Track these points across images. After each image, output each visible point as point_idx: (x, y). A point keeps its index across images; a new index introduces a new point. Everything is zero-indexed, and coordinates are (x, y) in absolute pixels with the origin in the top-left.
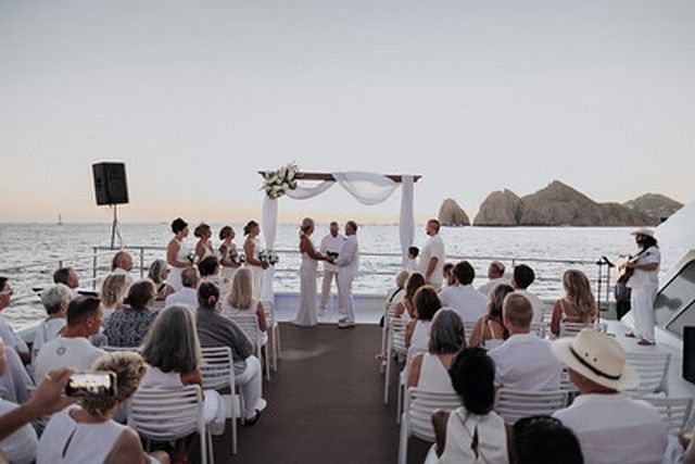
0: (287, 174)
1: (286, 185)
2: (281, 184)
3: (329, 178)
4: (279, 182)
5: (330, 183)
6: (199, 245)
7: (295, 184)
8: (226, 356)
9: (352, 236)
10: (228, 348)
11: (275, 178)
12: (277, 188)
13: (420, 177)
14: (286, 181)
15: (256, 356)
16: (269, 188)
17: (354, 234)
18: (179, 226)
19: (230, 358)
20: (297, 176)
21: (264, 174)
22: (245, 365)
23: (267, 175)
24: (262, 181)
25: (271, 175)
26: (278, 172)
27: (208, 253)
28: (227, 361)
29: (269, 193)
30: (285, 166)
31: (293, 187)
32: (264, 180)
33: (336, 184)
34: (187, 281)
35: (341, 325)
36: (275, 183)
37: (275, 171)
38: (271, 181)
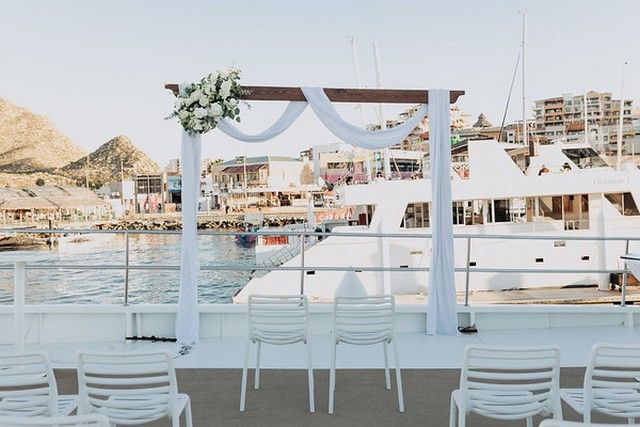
0: (218, 88)
1: (217, 108)
2: (209, 105)
3: (297, 96)
4: (204, 101)
11: (195, 96)
12: (199, 112)
13: (463, 92)
14: (216, 99)
16: (185, 114)
20: (238, 93)
21: (174, 88)
23: (182, 91)
24: (173, 102)
25: (190, 90)
26: (203, 83)
30: (215, 74)
32: (175, 99)
36: (196, 103)
37: (197, 82)
38: (189, 101)
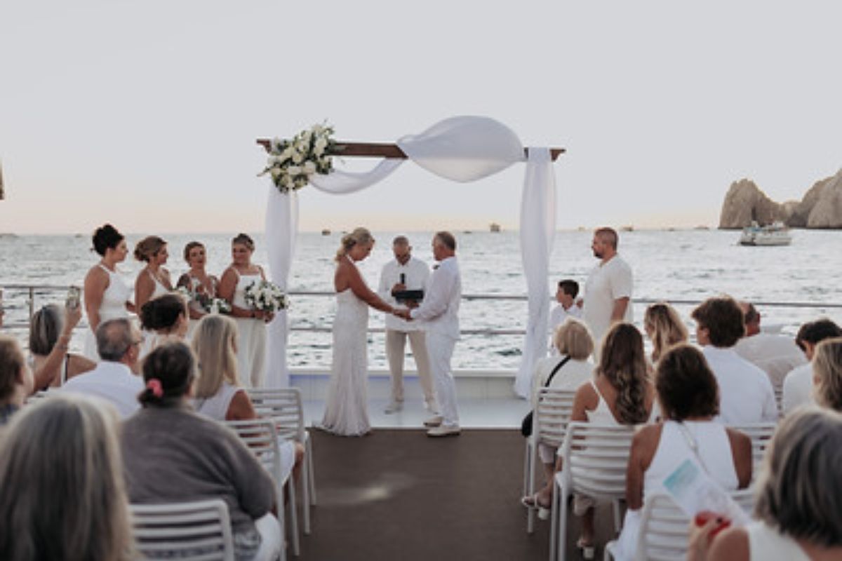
0: (312, 145)
1: (310, 166)
2: (302, 163)
3: (393, 152)
4: (297, 159)
5: (393, 162)
6: (143, 276)
7: (329, 164)
8: (216, 521)
9: (448, 260)
10: (220, 503)
11: (288, 153)
12: (293, 170)
13: (563, 151)
14: (310, 156)
15: (275, 512)
16: (278, 171)
17: (452, 255)
18: (106, 240)
19: (226, 527)
20: (333, 149)
21: (267, 144)
22: (257, 538)
23: (274, 147)
24: (265, 158)
25: (282, 147)
26: (295, 141)
27: (160, 291)
28: (219, 534)
29: (278, 181)
30: (309, 130)
31: (324, 170)
32: (268, 155)
33: (408, 163)
34: (108, 350)
35: (433, 431)
36: (289, 161)
37: (290, 138)
38: (282, 158)
